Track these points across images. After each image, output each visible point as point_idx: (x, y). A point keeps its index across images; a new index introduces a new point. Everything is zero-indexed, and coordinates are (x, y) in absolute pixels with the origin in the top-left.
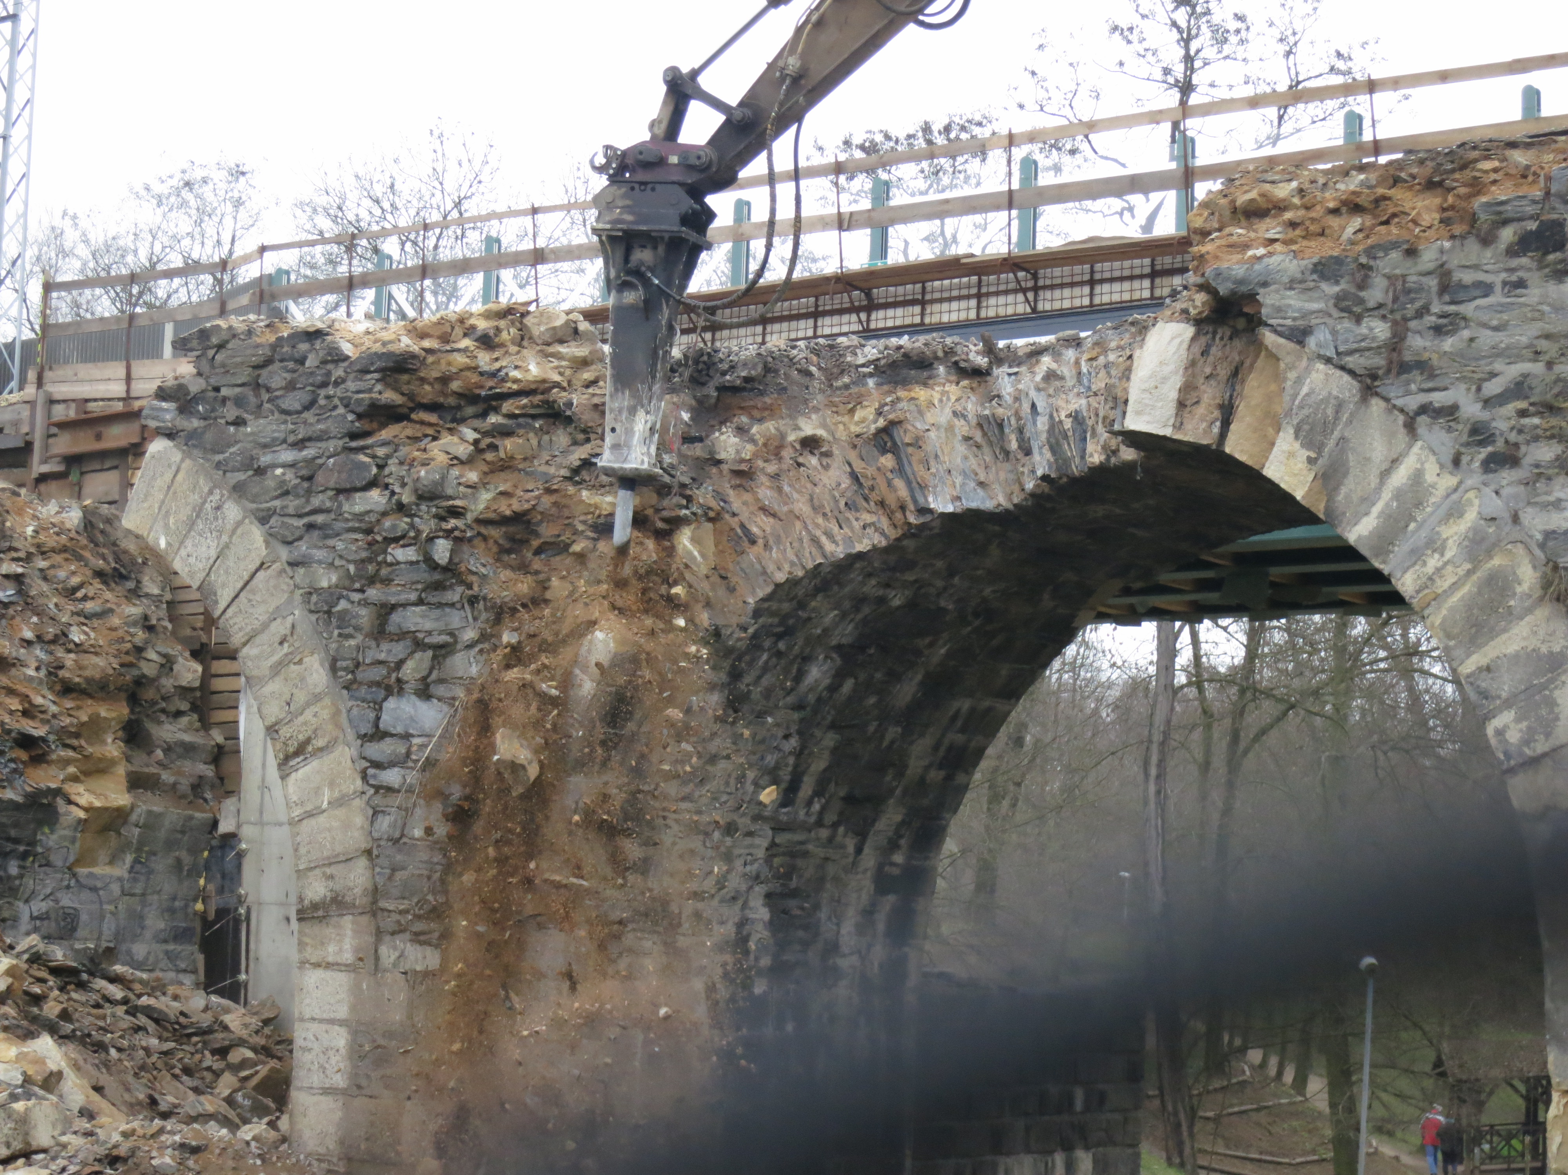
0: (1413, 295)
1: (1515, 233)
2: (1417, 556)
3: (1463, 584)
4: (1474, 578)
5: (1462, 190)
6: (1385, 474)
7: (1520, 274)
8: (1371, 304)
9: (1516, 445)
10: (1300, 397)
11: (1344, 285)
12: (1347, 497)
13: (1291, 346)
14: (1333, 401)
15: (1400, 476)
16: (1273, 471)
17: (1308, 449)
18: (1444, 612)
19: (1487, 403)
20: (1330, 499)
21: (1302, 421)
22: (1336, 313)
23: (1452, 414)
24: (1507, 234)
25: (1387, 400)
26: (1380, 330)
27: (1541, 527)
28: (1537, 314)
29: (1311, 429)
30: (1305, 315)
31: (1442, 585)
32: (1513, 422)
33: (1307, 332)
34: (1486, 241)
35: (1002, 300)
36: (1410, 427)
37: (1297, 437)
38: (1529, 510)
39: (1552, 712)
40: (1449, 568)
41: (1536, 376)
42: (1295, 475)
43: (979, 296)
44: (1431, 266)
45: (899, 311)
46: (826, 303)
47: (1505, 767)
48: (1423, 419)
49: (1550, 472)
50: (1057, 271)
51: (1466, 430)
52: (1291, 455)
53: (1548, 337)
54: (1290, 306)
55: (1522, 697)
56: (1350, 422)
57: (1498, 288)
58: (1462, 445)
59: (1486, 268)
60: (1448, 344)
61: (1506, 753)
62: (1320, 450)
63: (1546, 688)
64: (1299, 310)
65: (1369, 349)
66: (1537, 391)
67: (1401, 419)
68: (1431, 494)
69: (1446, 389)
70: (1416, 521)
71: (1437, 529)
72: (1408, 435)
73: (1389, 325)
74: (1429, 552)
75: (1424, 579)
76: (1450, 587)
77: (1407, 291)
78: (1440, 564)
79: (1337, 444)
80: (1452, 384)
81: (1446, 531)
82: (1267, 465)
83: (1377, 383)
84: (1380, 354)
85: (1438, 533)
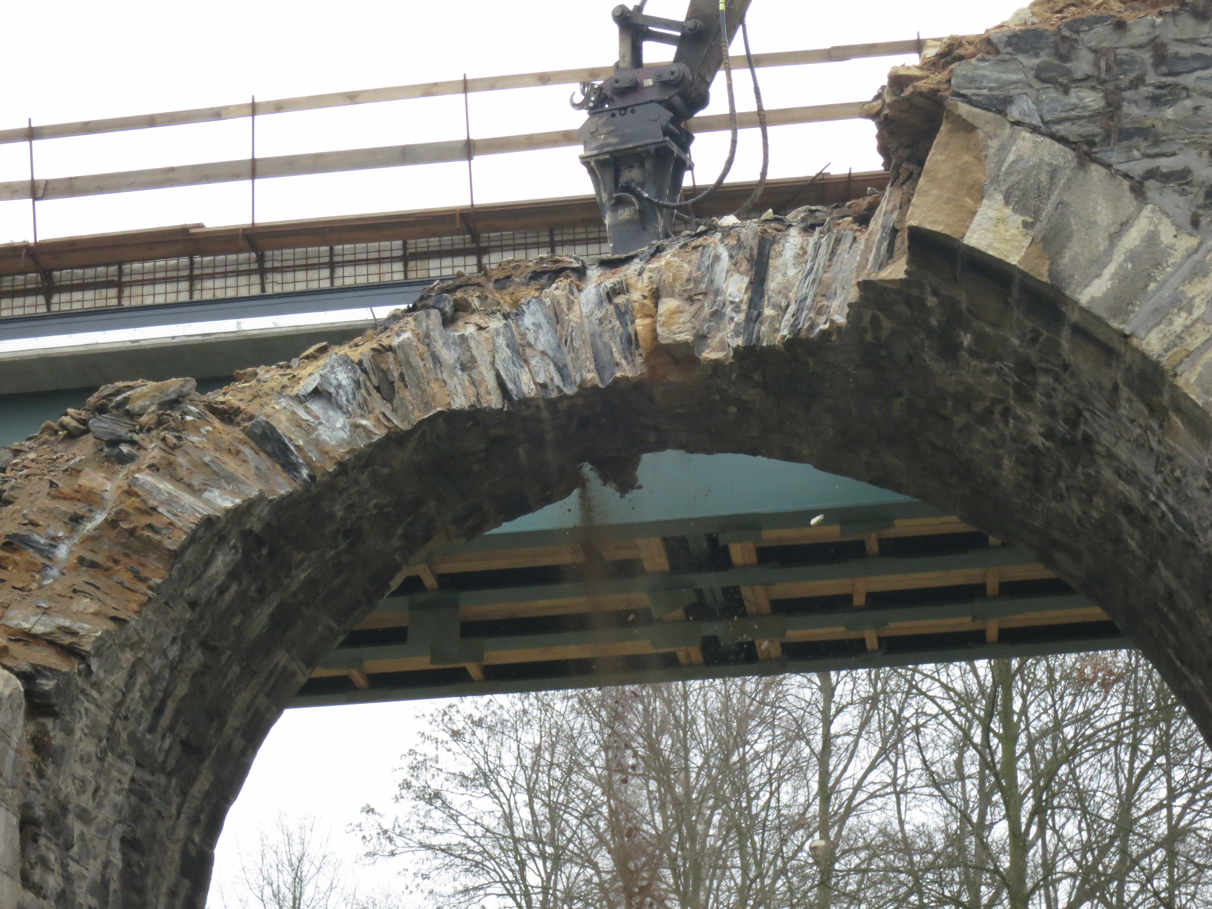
0: (1125, 67)
2: (1161, 315)
6: (1114, 237)
8: (1079, 75)
10: (1006, 164)
11: (1044, 57)
12: (1073, 259)
13: (989, 115)
14: (1046, 168)
15: (1132, 238)
16: (977, 239)
17: (1021, 214)
18: (1199, 369)
20: (1053, 262)
21: (1011, 187)
22: (1037, 84)
23: (1184, 178)
25: (1108, 166)
26: (1091, 99)
29: (1024, 195)
30: (1003, 85)
31: (1194, 342)
33: (1008, 100)
34: (1205, 16)
35: (219, 283)
36: (1138, 191)
37: (1007, 203)
40: (1199, 326)
42: (1007, 241)
43: (191, 279)
44: (1143, 40)
45: (89, 295)
48: (1150, 184)
50: (288, 253)
51: (1202, 193)
52: (1001, 221)
54: (984, 76)
56: (1067, 187)
58: (1198, 207)
59: (1203, 41)
60: (1169, 113)
62: (1036, 213)
64: (997, 80)
65: (1080, 118)
67: (1126, 183)
68: (1169, 255)
69: (1174, 154)
70: (1156, 281)
71: (1181, 288)
72: (1136, 199)
73: (1101, 94)
74: (1175, 311)
75: (1172, 338)
76: (1204, 344)
77: (1121, 63)
78: (1188, 322)
79: (1056, 209)
80: (1181, 149)
81: (1191, 290)
82: (968, 234)
83: (1094, 150)
84: (1095, 122)
85: (1182, 292)
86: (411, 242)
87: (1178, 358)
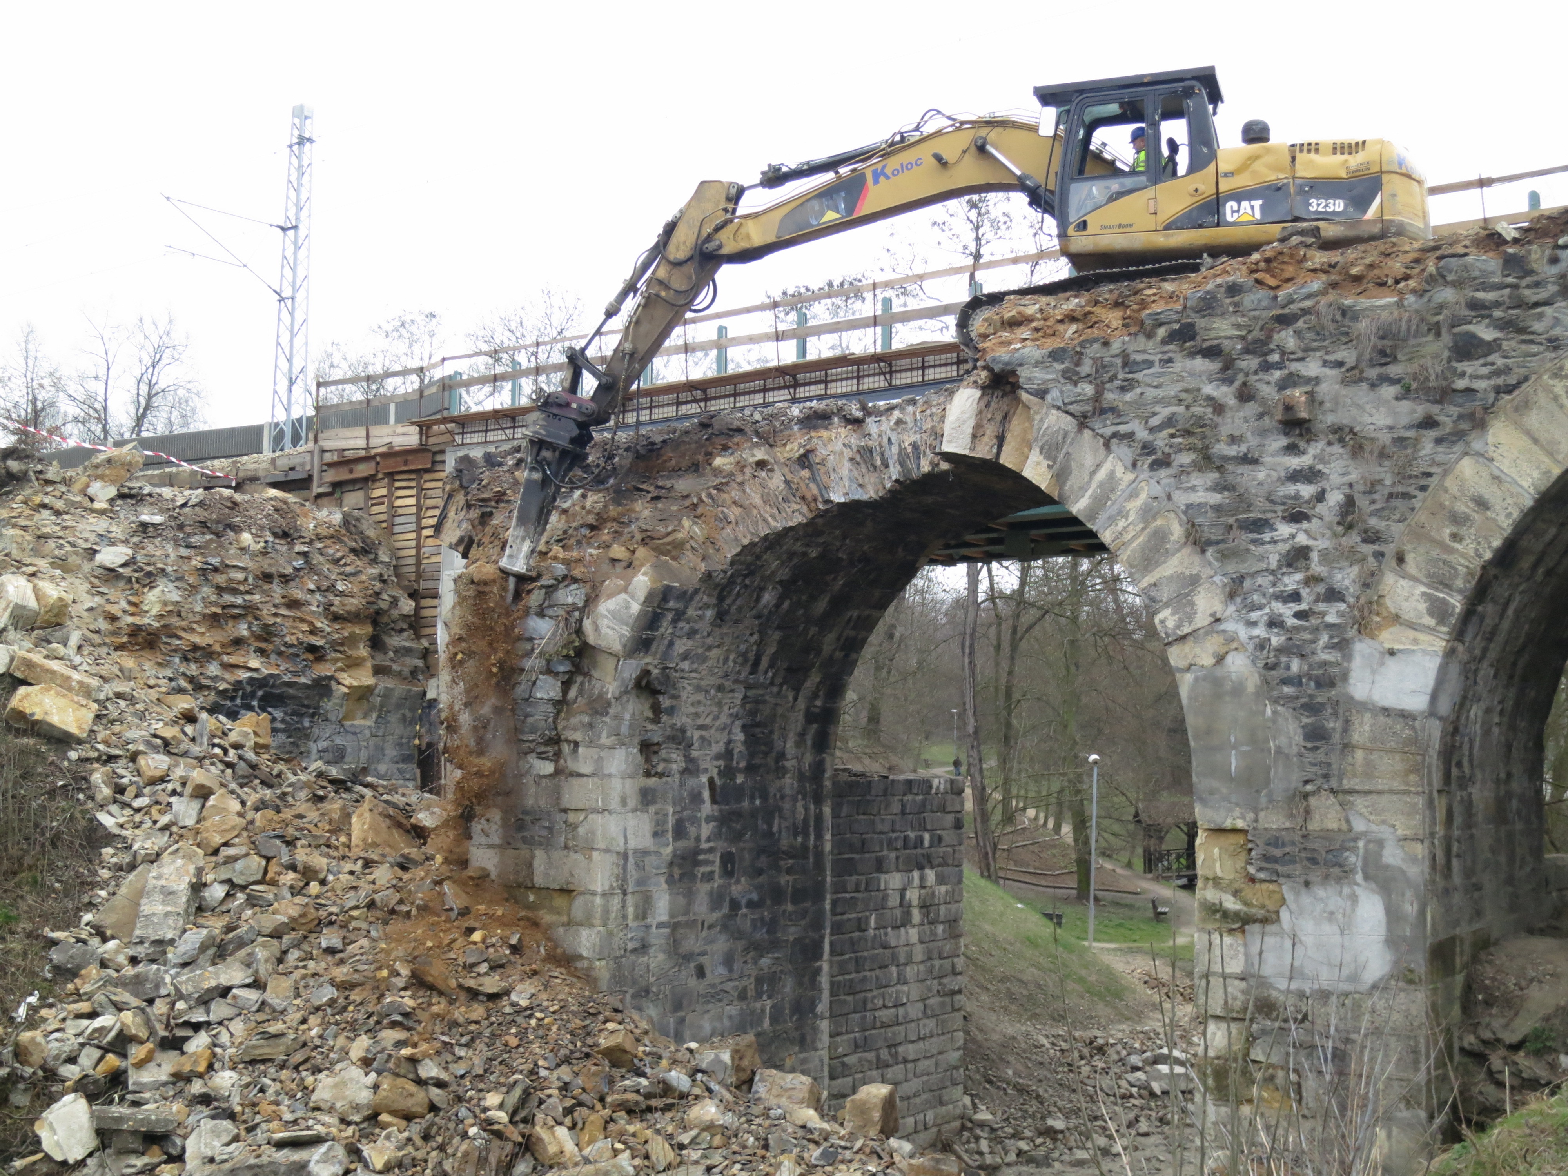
0: (1107, 369)
1: (1166, 331)
2: (1112, 520)
3: (1140, 536)
4: (1146, 532)
5: (1135, 307)
6: (1093, 473)
7: (1170, 354)
8: (1083, 374)
9: (1169, 454)
10: (1042, 430)
11: (1067, 364)
12: (1071, 486)
13: (1037, 400)
14: (1062, 432)
15: (1102, 474)
16: (1028, 473)
17: (1048, 460)
18: (1129, 552)
19: (1152, 430)
20: (1062, 487)
21: (1044, 444)
22: (1062, 381)
23: (1131, 437)
24: (1162, 332)
25: (1093, 430)
26: (1088, 389)
27: (1184, 502)
28: (1179, 378)
29: (1049, 448)
30: (1045, 382)
31: (1127, 537)
32: (1167, 441)
33: (1046, 392)
34: (1150, 336)
35: (871, 379)
36: (1107, 445)
37: (1041, 453)
38: (1177, 492)
39: (1192, 609)
40: (1131, 527)
41: (1180, 414)
42: (1041, 475)
43: (858, 378)
44: (1117, 351)
45: (812, 387)
46: (770, 383)
47: (1166, 641)
48: (1114, 441)
49: (1189, 470)
50: (903, 362)
51: (1140, 447)
52: (1038, 463)
53: (1186, 391)
54: (1036, 377)
55: (1175, 600)
56: (1071, 444)
57: (1157, 363)
58: (1137, 455)
59: (1149, 351)
60: (1129, 397)
61: (1166, 634)
62: (1054, 460)
63: (1189, 595)
64: (1041, 379)
65: (1082, 401)
66: (1180, 423)
67: (1102, 441)
68: (1120, 484)
69: (1127, 423)
70: (1111, 500)
71: (1124, 504)
72: (1106, 450)
73: (1094, 386)
74: (1119, 518)
75: (1117, 534)
76: (1132, 538)
77: (1104, 367)
78: (1126, 525)
79: (1065, 457)
80: (1131, 420)
81: (1129, 506)
82: (1024, 470)
83: (1087, 420)
84: (1089, 404)
85: (1124, 507)
87: (1119, 545)
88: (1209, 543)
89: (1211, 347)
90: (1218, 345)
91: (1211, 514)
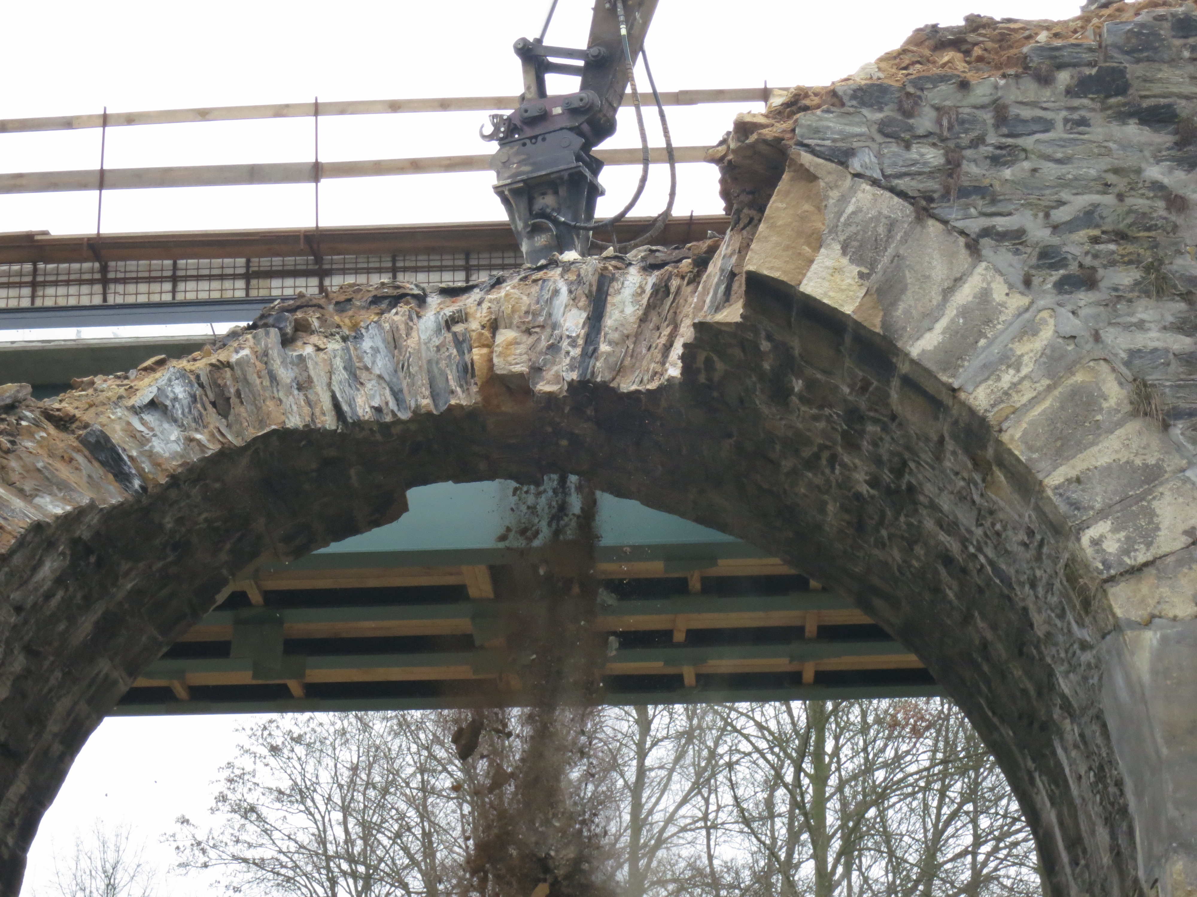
0: (967, 126)
1: (1072, 77)
2: (989, 371)
3: (1044, 399)
4: (1056, 393)
5: (990, 45)
6: (948, 292)
7: (1083, 113)
8: (921, 132)
9: (1093, 269)
10: (845, 216)
11: (888, 112)
12: (907, 312)
13: (831, 166)
14: (883, 220)
15: (965, 294)
16: (812, 287)
17: (857, 265)
18: (1024, 425)
19: (1055, 228)
20: (887, 313)
21: (849, 238)
22: (879, 138)
23: (1019, 238)
24: (1064, 77)
25: (945, 222)
26: (932, 156)
27: (1125, 346)
28: (1103, 150)
29: (861, 246)
30: (846, 137)
31: (1020, 399)
32: (1087, 247)
33: (850, 153)
34: (1044, 81)
35: (62, 290)
36: (973, 248)
37: (844, 253)
38: (1111, 330)
39: (1151, 522)
40: (1026, 384)
41: (1106, 206)
42: (842, 290)
44: (986, 100)
47: (1105, 576)
48: (986, 242)
49: (1130, 295)
50: (132, 265)
51: (1035, 253)
52: (837, 270)
53: (1116, 171)
54: (828, 127)
55: (1118, 507)
56: (904, 241)
57: (1059, 125)
58: (1031, 267)
59: (1045, 105)
60: (1007, 173)
61: (1104, 563)
62: (872, 266)
63: (1143, 499)
64: (840, 132)
65: (920, 173)
66: (1109, 220)
67: (962, 240)
68: (1000, 312)
69: (1010, 214)
70: (986, 337)
71: (1010, 346)
72: (971, 255)
73: (942, 151)
74: (1004, 367)
75: (999, 394)
76: (1030, 401)
77: (962, 122)
78: (1016, 379)
79: (892, 261)
80: (1017, 210)
81: (1020, 349)
82: (805, 282)
83: (932, 205)
84: (934, 178)
85: (1011, 349)
86: (255, 260)
87: (1004, 414)
88: (1176, 414)
89: (1157, 107)
90: (1169, 106)
91: (1175, 367)
